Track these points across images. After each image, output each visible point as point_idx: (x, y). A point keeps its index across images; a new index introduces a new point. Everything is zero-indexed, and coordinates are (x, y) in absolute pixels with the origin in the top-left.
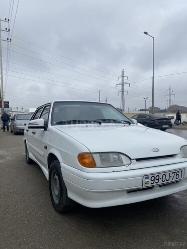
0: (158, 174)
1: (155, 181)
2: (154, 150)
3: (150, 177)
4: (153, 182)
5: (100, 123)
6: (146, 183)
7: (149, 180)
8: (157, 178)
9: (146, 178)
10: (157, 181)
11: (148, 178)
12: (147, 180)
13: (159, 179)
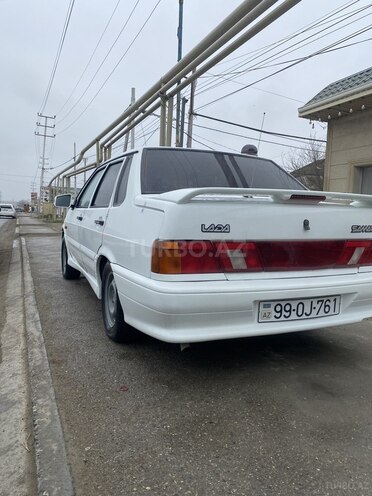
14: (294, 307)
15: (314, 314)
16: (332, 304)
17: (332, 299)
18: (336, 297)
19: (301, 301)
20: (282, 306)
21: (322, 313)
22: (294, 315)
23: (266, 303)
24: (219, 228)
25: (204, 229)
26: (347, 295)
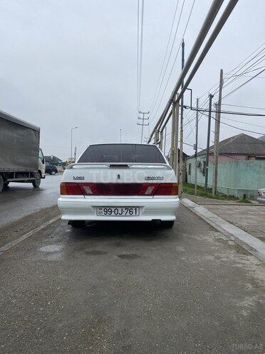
14: (113, 210)
15: (124, 214)
16: (134, 211)
17: (134, 209)
18: (136, 207)
19: (116, 207)
20: (108, 209)
21: (128, 214)
22: (113, 214)
23: (100, 207)
24: (80, 178)
25: (74, 179)
26: (142, 207)
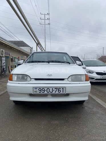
0: (43, 88)
1: (42, 91)
2: (48, 75)
3: (38, 88)
4: (40, 92)
5: (49, 63)
6: (35, 91)
7: (37, 90)
8: (43, 90)
9: (35, 89)
10: (43, 92)
11: (37, 89)
12: (36, 90)
13: (44, 91)
